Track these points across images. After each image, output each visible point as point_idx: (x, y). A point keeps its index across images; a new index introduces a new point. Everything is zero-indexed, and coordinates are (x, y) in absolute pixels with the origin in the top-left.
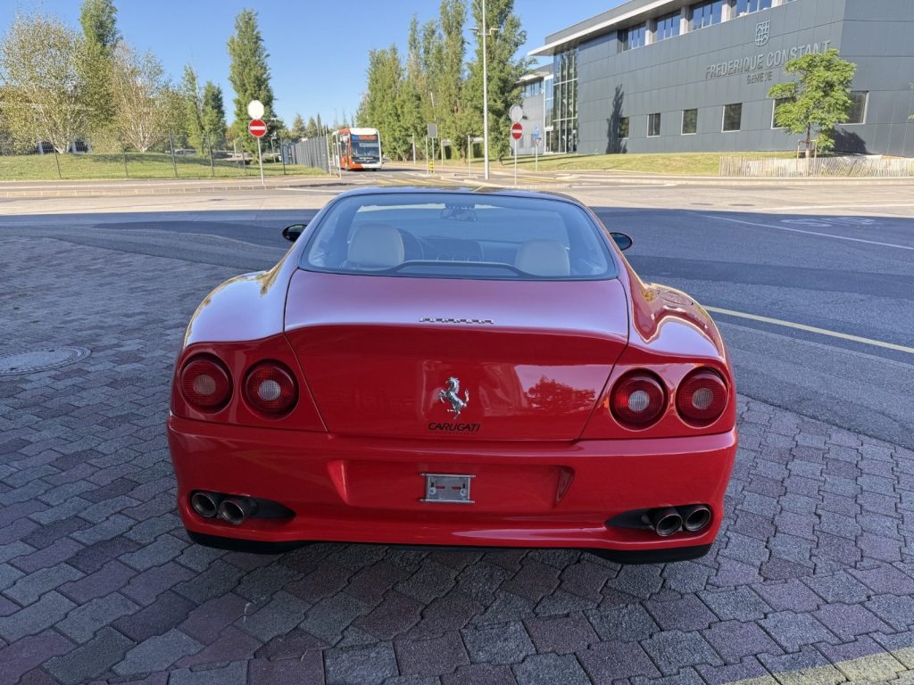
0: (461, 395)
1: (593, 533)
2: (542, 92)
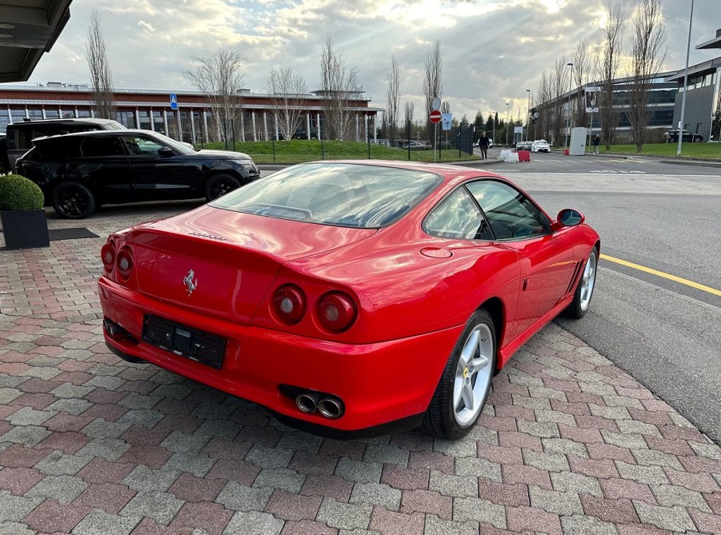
2: (714, 83)
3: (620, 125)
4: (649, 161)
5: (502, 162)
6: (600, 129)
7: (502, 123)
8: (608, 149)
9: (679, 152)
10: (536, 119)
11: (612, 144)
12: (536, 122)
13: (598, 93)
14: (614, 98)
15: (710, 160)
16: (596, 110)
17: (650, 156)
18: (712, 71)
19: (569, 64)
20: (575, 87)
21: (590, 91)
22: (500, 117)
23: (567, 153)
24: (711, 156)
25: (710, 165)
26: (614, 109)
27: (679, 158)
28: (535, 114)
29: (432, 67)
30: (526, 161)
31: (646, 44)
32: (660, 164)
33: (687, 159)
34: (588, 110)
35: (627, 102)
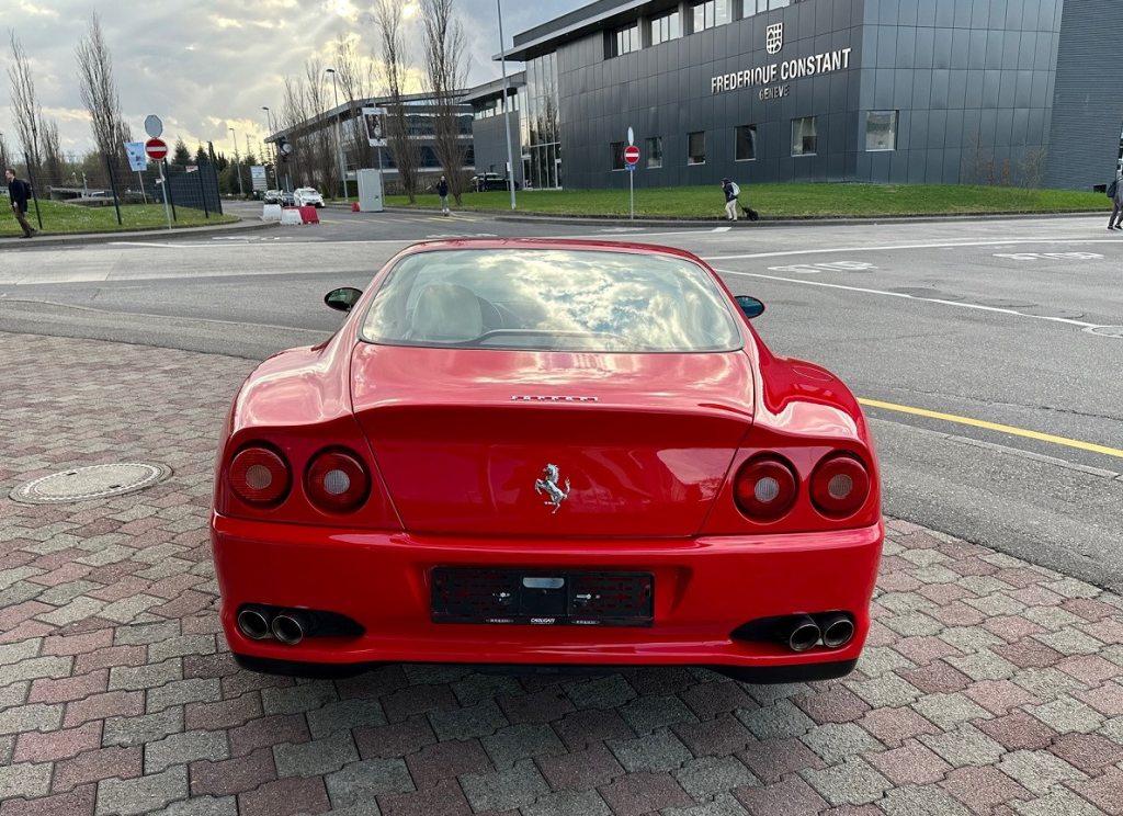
0: (561, 485)
1: (716, 647)
2: (517, 109)
3: (423, 165)
4: (481, 219)
5: (277, 225)
6: (396, 171)
7: (222, 160)
8: (413, 201)
9: (514, 205)
10: (287, 154)
11: (418, 194)
12: (288, 158)
13: (381, 116)
14: (407, 125)
15: (555, 216)
16: (383, 142)
17: (476, 211)
18: (512, 92)
19: (330, 71)
20: (342, 101)
21: (370, 114)
22: (217, 151)
23: (356, 209)
24: (556, 209)
25: (558, 222)
26: (410, 141)
27: (517, 213)
28: (285, 146)
29: (91, 60)
30: (313, 222)
31: (442, 48)
32: (494, 222)
33: (526, 214)
34: (373, 143)
35: (429, 131)
